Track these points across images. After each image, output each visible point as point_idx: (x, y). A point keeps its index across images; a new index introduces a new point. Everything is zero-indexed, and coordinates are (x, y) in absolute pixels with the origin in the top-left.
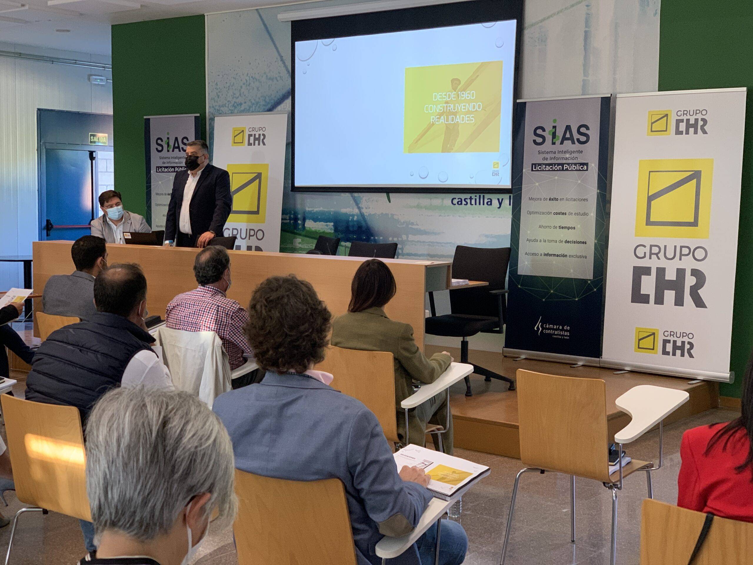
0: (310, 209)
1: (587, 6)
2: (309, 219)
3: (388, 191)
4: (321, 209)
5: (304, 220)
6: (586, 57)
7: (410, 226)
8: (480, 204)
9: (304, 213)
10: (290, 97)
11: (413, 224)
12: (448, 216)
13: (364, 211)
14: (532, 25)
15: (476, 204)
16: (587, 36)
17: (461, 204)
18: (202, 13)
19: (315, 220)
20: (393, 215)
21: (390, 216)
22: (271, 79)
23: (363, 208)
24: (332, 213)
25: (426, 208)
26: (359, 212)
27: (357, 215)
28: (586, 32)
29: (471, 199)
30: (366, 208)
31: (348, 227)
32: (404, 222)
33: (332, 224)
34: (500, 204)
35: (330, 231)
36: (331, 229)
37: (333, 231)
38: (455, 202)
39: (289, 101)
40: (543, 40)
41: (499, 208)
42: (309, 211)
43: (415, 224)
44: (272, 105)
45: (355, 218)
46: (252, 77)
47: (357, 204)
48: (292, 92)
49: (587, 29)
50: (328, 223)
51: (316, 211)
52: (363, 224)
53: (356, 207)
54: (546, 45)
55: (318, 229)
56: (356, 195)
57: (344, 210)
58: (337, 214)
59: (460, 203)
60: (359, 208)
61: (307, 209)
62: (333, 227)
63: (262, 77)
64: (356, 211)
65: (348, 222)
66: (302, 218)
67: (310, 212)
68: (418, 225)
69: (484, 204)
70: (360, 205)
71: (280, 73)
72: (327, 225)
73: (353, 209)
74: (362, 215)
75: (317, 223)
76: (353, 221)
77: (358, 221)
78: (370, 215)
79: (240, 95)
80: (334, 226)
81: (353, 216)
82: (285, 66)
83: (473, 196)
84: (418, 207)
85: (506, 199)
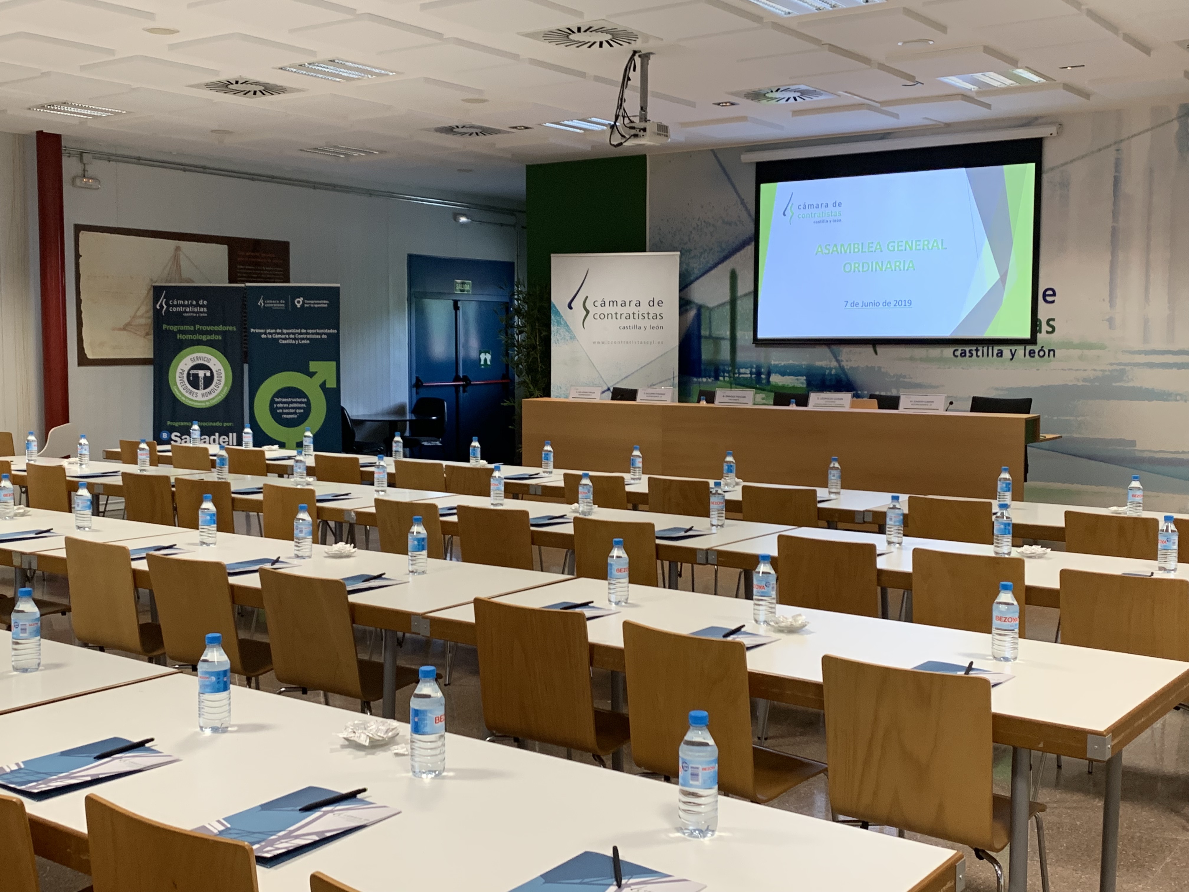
0: (776, 363)
1: (1118, 150)
2: (776, 373)
3: (875, 342)
4: (791, 362)
5: (769, 374)
6: (1115, 204)
7: (901, 379)
8: (988, 355)
9: (769, 366)
10: (753, 243)
11: (905, 377)
12: (949, 368)
13: (844, 364)
14: (1052, 169)
15: (983, 356)
16: (1116, 182)
17: (965, 356)
18: (643, 153)
19: (783, 374)
20: (880, 368)
21: (876, 369)
22: (730, 224)
23: (842, 361)
24: (804, 367)
25: (922, 360)
26: (838, 366)
27: (835, 368)
28: (1115, 177)
29: (977, 350)
30: (847, 361)
31: (823, 382)
32: (894, 375)
33: (805, 378)
34: (1013, 355)
35: (801, 385)
36: (802, 383)
37: (805, 386)
38: (958, 353)
39: (751, 248)
40: (1065, 184)
41: (1011, 359)
42: (774, 364)
43: (907, 376)
44: (729, 252)
45: (833, 372)
46: (705, 222)
47: (836, 357)
48: (756, 238)
49: (1117, 174)
50: (799, 377)
51: (785, 364)
52: (843, 376)
53: (834, 360)
54: (1068, 190)
55: (786, 384)
56: (835, 348)
57: (818, 364)
58: (809, 367)
59: (963, 354)
60: (838, 361)
61: (773, 363)
62: (805, 382)
63: (717, 221)
64: (834, 364)
65: (824, 375)
66: (766, 373)
67: (776, 366)
68: (911, 378)
69: (993, 356)
70: (840, 358)
71: (739, 217)
72: (797, 379)
73: (831, 361)
74: (842, 368)
75: (785, 377)
76: (830, 374)
77: (836, 375)
78: (851, 368)
79: (689, 240)
80: (806, 380)
81: (831, 369)
82: (748, 211)
83: (980, 348)
84: (912, 359)
85: (1020, 350)
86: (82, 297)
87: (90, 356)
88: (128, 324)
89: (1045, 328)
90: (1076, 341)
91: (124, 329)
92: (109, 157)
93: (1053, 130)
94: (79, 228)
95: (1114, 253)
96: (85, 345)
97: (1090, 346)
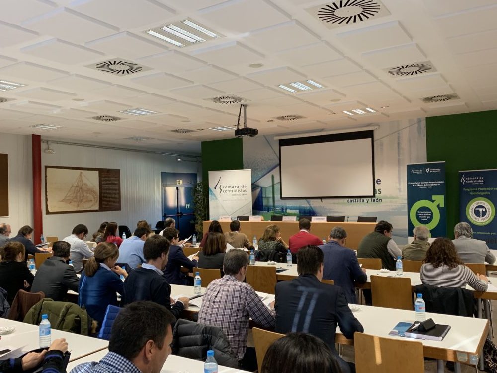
1: (398, 134)
2: (288, 209)
3: (321, 198)
4: (293, 205)
5: (286, 210)
6: (399, 151)
7: (331, 210)
8: (359, 202)
9: (286, 207)
10: (279, 166)
12: (346, 206)
13: (311, 205)
14: (377, 140)
15: (357, 202)
16: (398, 144)
17: (352, 202)
19: (291, 209)
20: (323, 207)
22: (271, 160)
24: (298, 207)
25: (337, 204)
28: (398, 142)
31: (305, 212)
32: (328, 209)
33: (298, 210)
34: (368, 202)
37: (298, 213)
38: (349, 201)
39: (278, 168)
40: (382, 145)
44: (271, 169)
47: (308, 203)
48: (280, 164)
51: (291, 206)
52: (311, 210)
54: (383, 147)
55: (292, 213)
56: (308, 200)
57: (303, 206)
58: (300, 207)
60: (309, 205)
61: (288, 206)
63: (267, 159)
65: (305, 209)
68: (334, 210)
69: (361, 202)
71: (274, 157)
72: (295, 211)
73: (307, 205)
74: (311, 207)
76: (307, 209)
77: (309, 209)
78: (314, 207)
81: (307, 207)
82: (277, 155)
83: (357, 199)
84: (334, 203)
85: (370, 199)
86: (47, 191)
87: (50, 211)
88: (64, 200)
89: (378, 192)
90: (388, 196)
91: (62, 201)
92: (57, 142)
93: (377, 127)
94: (46, 167)
95: (399, 167)
96: (49, 207)
97: (393, 198)
